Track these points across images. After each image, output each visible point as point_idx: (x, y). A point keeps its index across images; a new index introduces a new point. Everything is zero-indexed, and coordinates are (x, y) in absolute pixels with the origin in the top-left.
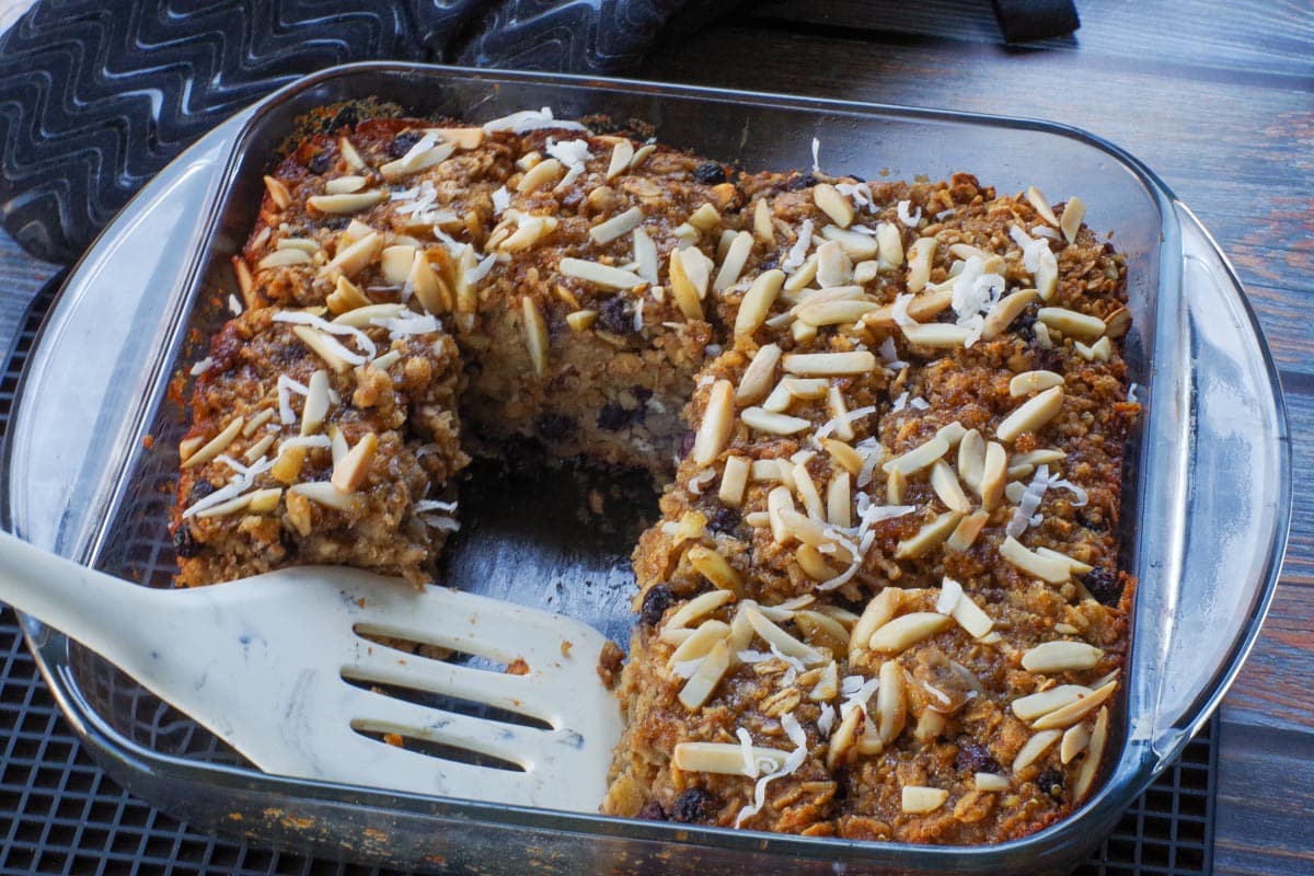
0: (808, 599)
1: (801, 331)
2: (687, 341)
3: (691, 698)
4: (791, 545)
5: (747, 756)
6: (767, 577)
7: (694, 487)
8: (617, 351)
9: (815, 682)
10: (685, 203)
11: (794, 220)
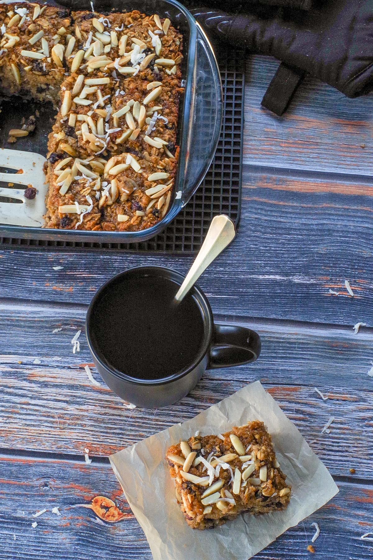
0: (93, 157)
1: (90, 70)
2: (58, 73)
3: (62, 192)
4: (88, 142)
5: (77, 208)
6: (82, 151)
7: (62, 121)
8: (39, 75)
9: (94, 185)
10: (56, 27)
11: (87, 32)
